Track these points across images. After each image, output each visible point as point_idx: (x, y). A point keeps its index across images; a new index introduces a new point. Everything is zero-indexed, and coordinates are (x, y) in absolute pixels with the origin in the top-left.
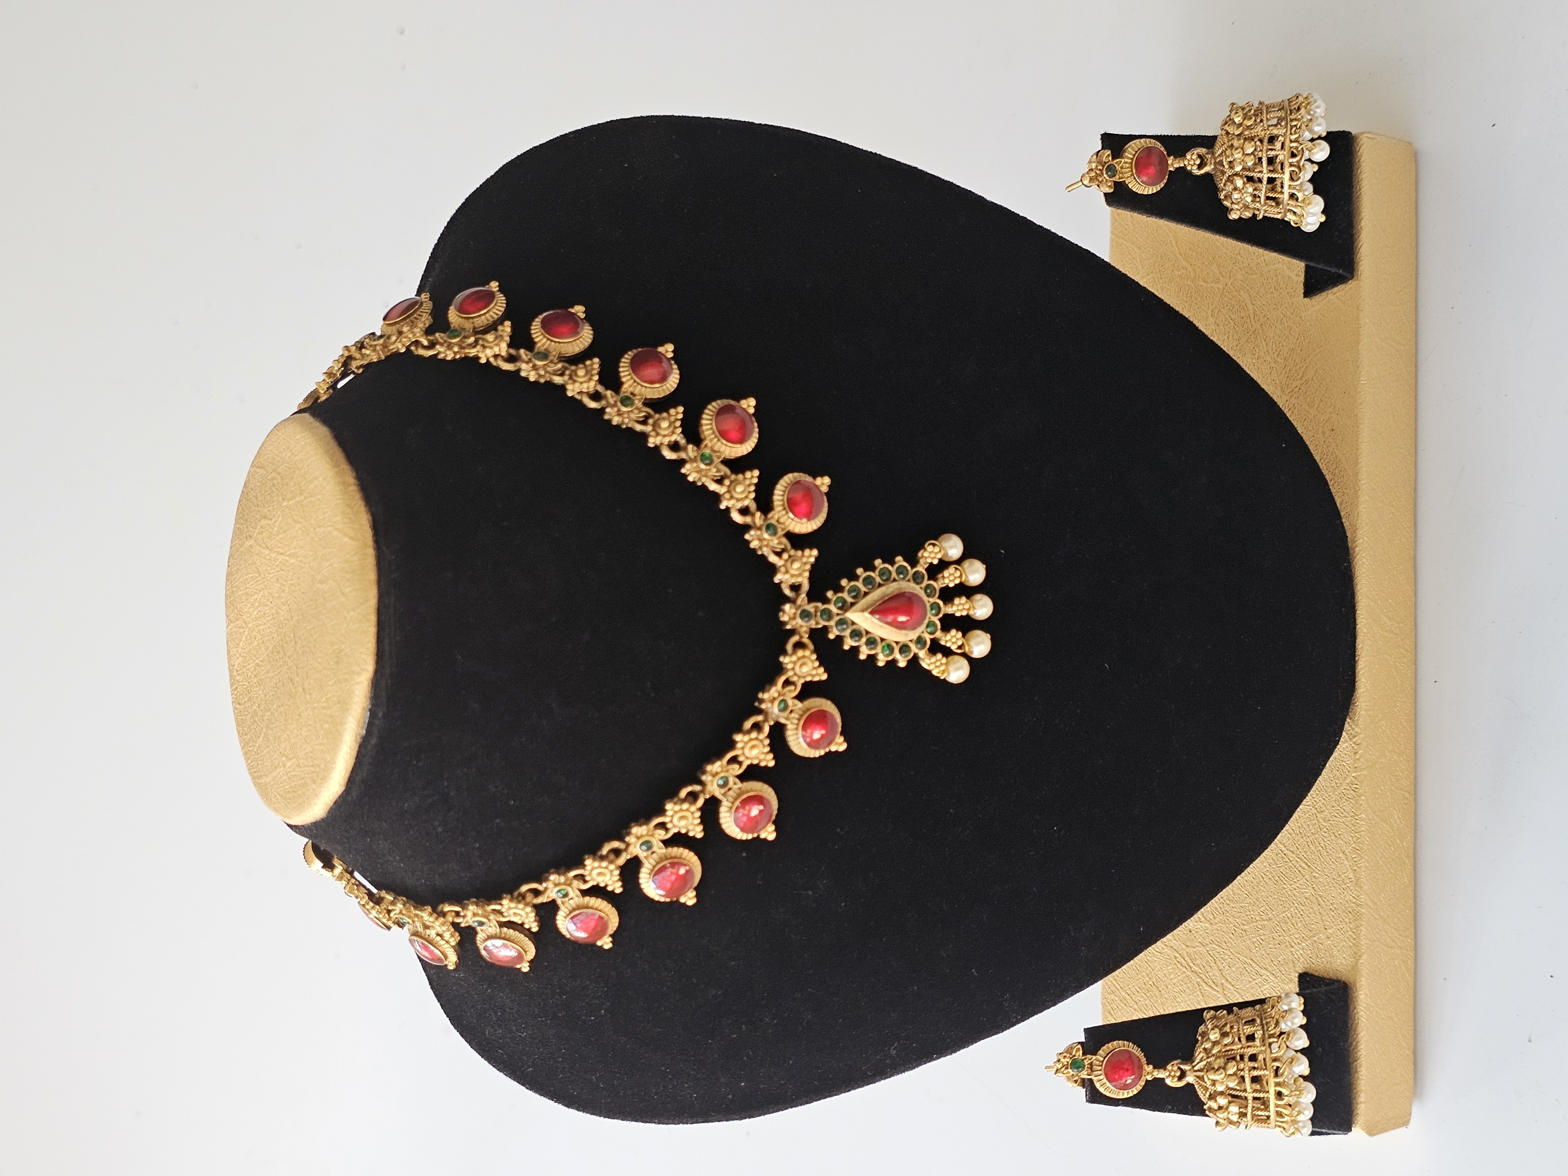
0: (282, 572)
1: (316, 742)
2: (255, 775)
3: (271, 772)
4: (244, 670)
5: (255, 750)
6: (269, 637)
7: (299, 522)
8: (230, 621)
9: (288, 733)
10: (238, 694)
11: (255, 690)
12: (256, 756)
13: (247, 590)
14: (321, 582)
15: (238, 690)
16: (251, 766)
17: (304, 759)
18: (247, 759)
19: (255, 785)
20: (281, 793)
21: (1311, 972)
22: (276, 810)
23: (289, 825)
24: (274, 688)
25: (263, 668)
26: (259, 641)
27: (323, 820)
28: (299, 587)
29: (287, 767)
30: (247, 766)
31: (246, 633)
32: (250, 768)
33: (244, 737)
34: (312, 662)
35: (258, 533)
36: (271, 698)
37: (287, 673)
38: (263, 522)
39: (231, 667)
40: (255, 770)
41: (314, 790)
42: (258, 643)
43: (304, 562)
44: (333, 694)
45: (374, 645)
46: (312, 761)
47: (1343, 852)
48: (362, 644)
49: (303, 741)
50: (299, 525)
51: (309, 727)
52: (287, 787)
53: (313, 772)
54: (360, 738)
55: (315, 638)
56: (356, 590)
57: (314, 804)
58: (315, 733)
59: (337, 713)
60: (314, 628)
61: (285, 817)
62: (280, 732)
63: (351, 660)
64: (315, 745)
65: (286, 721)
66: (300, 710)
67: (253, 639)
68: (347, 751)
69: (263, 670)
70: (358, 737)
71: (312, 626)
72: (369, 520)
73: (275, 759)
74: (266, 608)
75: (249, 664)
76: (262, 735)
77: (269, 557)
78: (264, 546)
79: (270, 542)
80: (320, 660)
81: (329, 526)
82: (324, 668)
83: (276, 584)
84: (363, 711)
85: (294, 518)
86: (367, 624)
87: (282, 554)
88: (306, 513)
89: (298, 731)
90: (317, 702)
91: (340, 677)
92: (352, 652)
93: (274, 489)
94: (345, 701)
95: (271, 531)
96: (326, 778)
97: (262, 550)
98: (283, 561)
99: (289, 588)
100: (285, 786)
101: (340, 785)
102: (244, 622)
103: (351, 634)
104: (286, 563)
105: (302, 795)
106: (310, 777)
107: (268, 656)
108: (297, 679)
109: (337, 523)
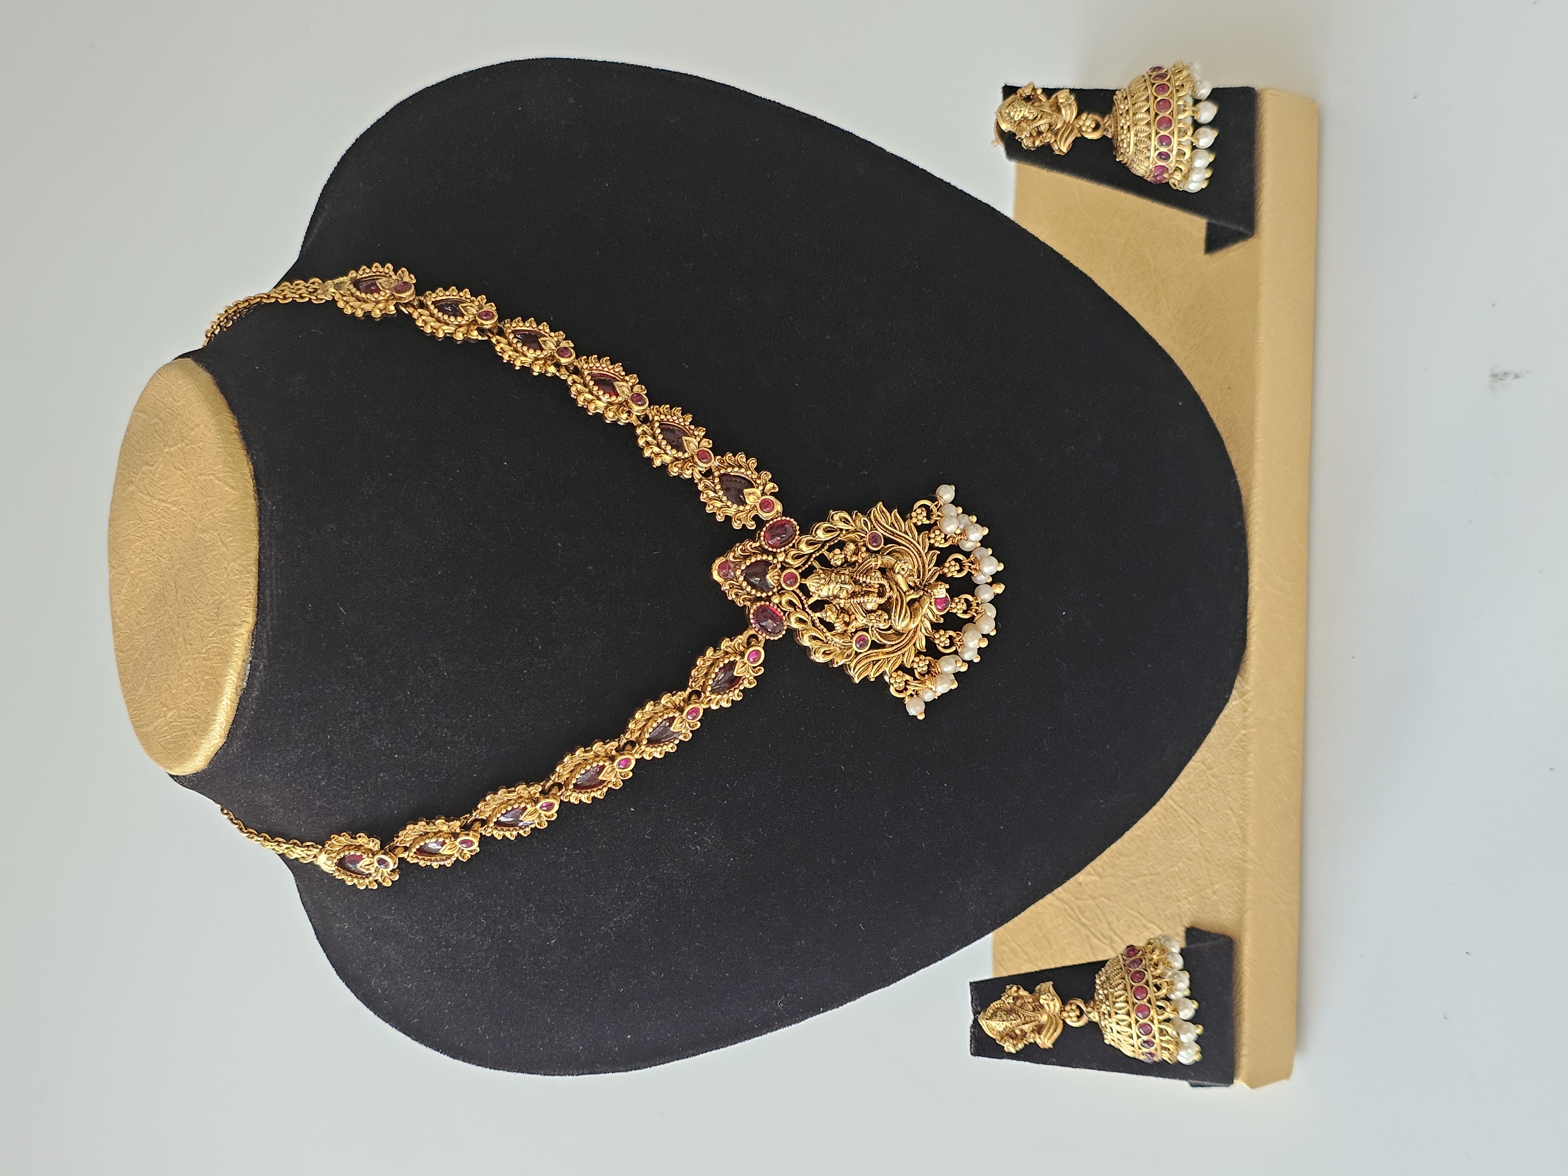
0: (163, 519)
1: (197, 694)
2: (138, 724)
3: (152, 722)
4: (127, 618)
5: (137, 699)
6: (151, 585)
7: (181, 470)
8: (112, 567)
9: (169, 682)
10: (121, 641)
11: (138, 638)
12: (138, 705)
13: (129, 537)
14: (202, 531)
15: (121, 638)
16: (134, 715)
17: (184, 710)
18: (129, 707)
19: (137, 734)
20: (162, 744)
21: (1198, 926)
22: (157, 761)
23: (171, 776)
24: (155, 637)
25: (145, 616)
26: (141, 589)
27: (204, 771)
28: (180, 535)
29: (168, 717)
30: (130, 714)
31: (129, 580)
32: (132, 717)
33: (127, 685)
34: (192, 612)
35: (140, 480)
36: (153, 646)
37: (169, 622)
38: (145, 468)
39: (113, 612)
40: (137, 719)
41: (194, 741)
42: (140, 591)
43: (186, 510)
44: (214, 645)
45: (254, 597)
46: (193, 713)
47: (1231, 809)
48: (243, 596)
49: (184, 692)
50: (180, 473)
51: (189, 678)
52: (168, 737)
53: (193, 724)
54: (241, 690)
55: (195, 588)
56: (237, 541)
57: (195, 755)
58: (195, 684)
59: (217, 665)
60: (195, 577)
61: (167, 767)
62: (160, 681)
63: (231, 612)
64: (195, 696)
65: (166, 671)
66: (181, 660)
67: (135, 587)
68: (227, 703)
69: (145, 618)
70: (239, 689)
71: (193, 576)
72: (250, 470)
73: (156, 709)
74: (148, 555)
75: (131, 612)
76: (144, 684)
77: (150, 504)
78: (146, 493)
79: (151, 488)
80: (200, 610)
81: (211, 474)
82: (205, 618)
83: (158, 532)
84: (244, 664)
85: (176, 465)
86: (248, 575)
87: (163, 501)
88: (187, 461)
89: (179, 681)
90: (197, 653)
91: (220, 628)
92: (233, 603)
93: (156, 435)
94: (226, 653)
95: (153, 477)
96: (206, 730)
97: (144, 496)
98: (165, 509)
99: (170, 536)
100: (166, 736)
101: (221, 736)
102: (126, 569)
103: (231, 584)
104: (167, 510)
105: (183, 746)
106: (191, 728)
107: (150, 604)
108: (178, 629)
109: (218, 472)
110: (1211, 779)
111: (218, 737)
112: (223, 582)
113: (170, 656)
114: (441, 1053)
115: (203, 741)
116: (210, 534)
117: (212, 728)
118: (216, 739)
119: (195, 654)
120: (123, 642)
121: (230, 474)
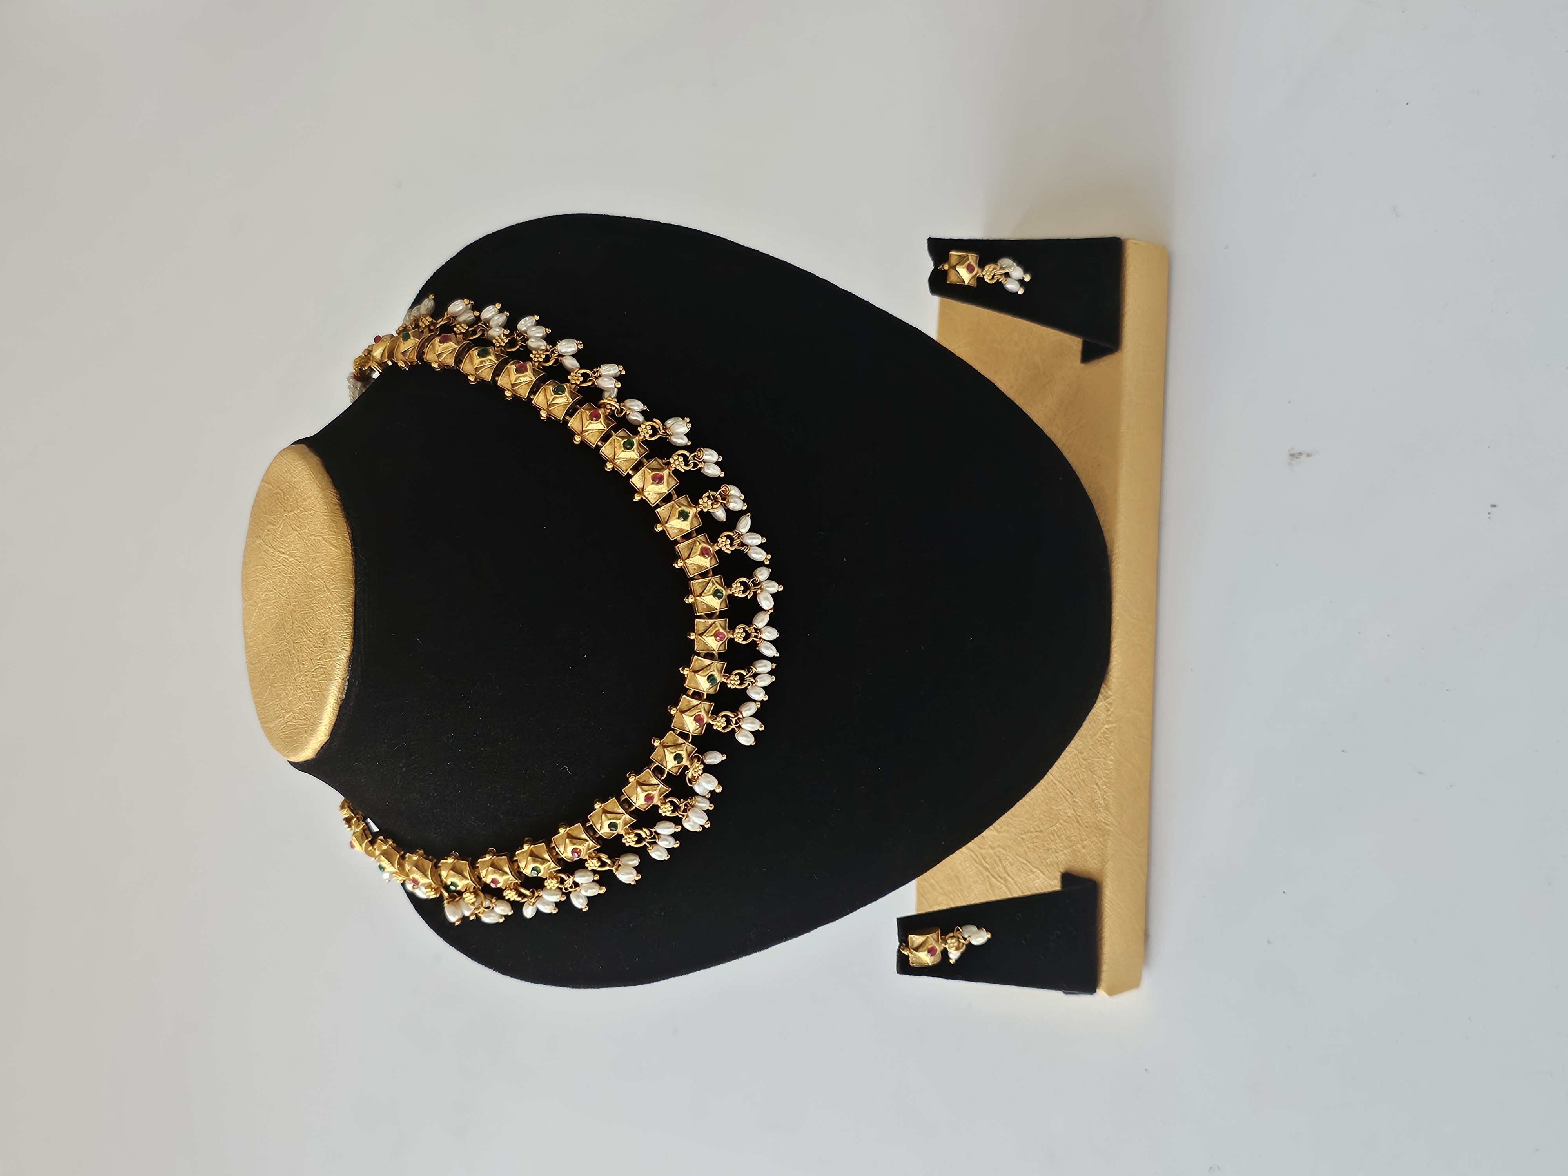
0: (283, 567)
1: (307, 702)
2: (263, 720)
3: (274, 720)
4: (255, 638)
5: (263, 701)
6: (274, 616)
7: (297, 530)
8: (245, 600)
9: (286, 692)
10: (251, 656)
11: (264, 654)
12: (264, 706)
13: (257, 578)
14: (312, 578)
15: (251, 653)
16: (260, 713)
17: (298, 713)
18: (257, 707)
19: (263, 729)
20: (281, 737)
21: (1070, 872)
22: (278, 750)
23: (289, 762)
24: (277, 655)
26: (266, 618)
27: (313, 759)
28: (296, 580)
29: (286, 718)
30: (257, 713)
31: (257, 610)
32: (259, 714)
33: (255, 690)
34: (304, 640)
35: (266, 535)
36: (275, 663)
37: (287, 645)
38: (269, 527)
39: (245, 634)
40: (263, 716)
41: (305, 737)
42: (266, 619)
43: (300, 561)
44: (320, 666)
45: (351, 631)
46: (304, 716)
47: (1097, 784)
48: (342, 630)
49: (298, 700)
50: (296, 532)
51: (302, 689)
52: (286, 733)
53: (305, 724)
54: (341, 701)
55: (307, 621)
56: (338, 588)
57: (306, 748)
58: (307, 695)
59: (323, 681)
60: (307, 613)
61: (285, 756)
62: (280, 690)
63: (334, 641)
64: (306, 704)
65: (285, 683)
66: (296, 676)
67: (262, 616)
68: (330, 710)
69: (269, 640)
70: (339, 701)
71: (305, 612)
72: (349, 533)
73: (276, 711)
74: (271, 593)
75: (259, 634)
76: (268, 691)
77: (273, 554)
78: (270, 545)
79: (274, 542)
80: (310, 639)
81: (319, 535)
82: (314, 645)
83: (279, 576)
84: (343, 681)
85: (293, 527)
86: (347, 614)
87: (283, 553)
88: (301, 524)
89: (294, 691)
90: (308, 671)
91: (325, 653)
92: (335, 635)
93: (278, 501)
94: (330, 673)
95: (275, 534)
96: (315, 730)
97: (268, 548)
98: (284, 559)
99: (288, 580)
100: (284, 732)
101: (326, 735)
102: (255, 602)
103: (334, 621)
104: (286, 560)
105: (297, 740)
106: (303, 728)
107: (272, 629)
108: (294, 652)
109: (325, 534)
110: (1082, 761)
111: (324, 735)
112: (327, 619)
113: (288, 671)
115: (312, 738)
116: (318, 582)
117: (318, 729)
118: (322, 737)
119: (306, 672)
120: (253, 657)
121: (334, 536)
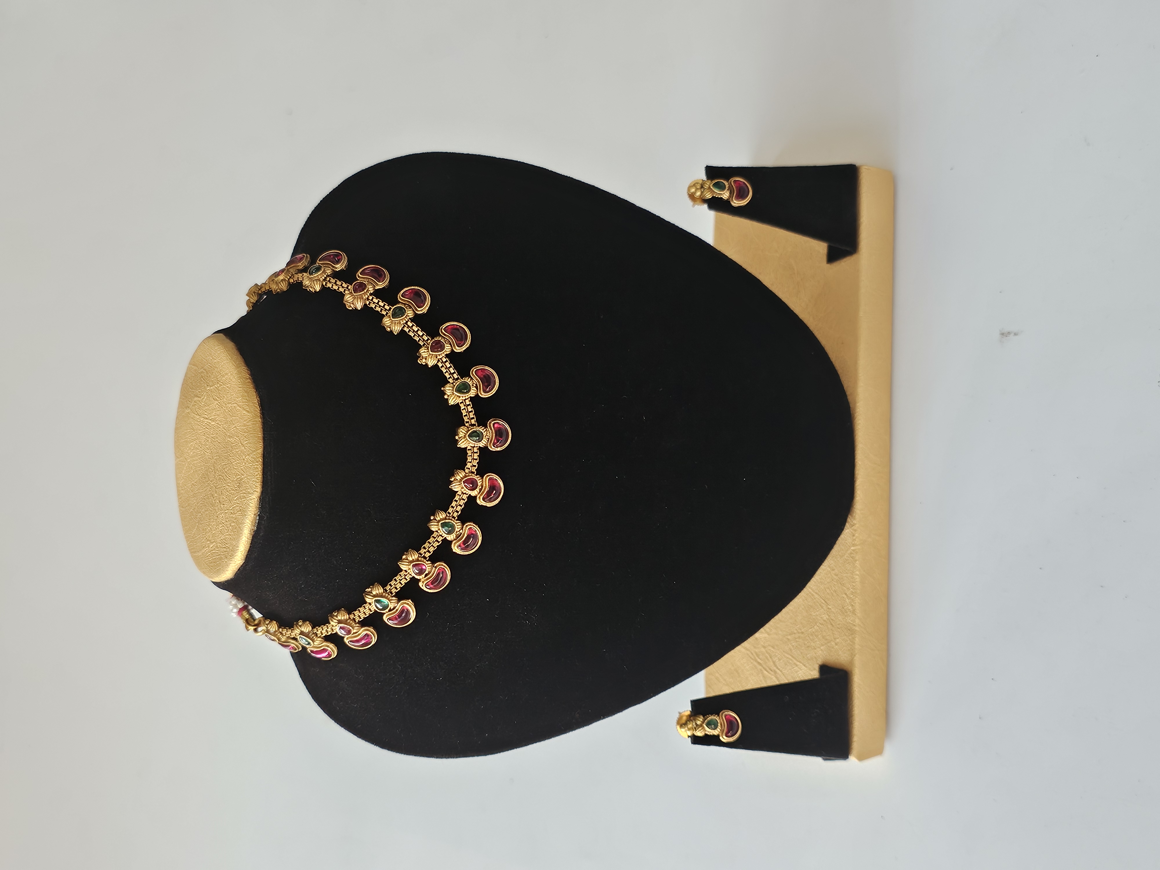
0: (207, 429)
1: (227, 534)
2: (193, 551)
3: (201, 550)
4: (186, 487)
5: (192, 536)
6: (200, 468)
7: (217, 400)
8: (177, 457)
9: (211, 527)
10: (182, 501)
11: (192, 499)
12: (193, 540)
13: (186, 440)
14: (230, 437)
15: (182, 499)
16: (190, 545)
17: (220, 543)
18: (187, 541)
19: (192, 557)
20: (207, 563)
21: (826, 664)
22: (204, 573)
23: (213, 582)
24: (203, 499)
25: (197, 487)
26: (194, 470)
27: (232, 580)
28: (217, 439)
29: (210, 547)
30: (188, 545)
31: (186, 465)
33: (186, 528)
34: (224, 485)
35: (193, 406)
36: (201, 505)
37: (210, 490)
38: (196, 399)
39: (178, 484)
40: (192, 547)
41: (226, 562)
42: (193, 471)
43: (220, 424)
44: (237, 505)
45: (261, 477)
46: (225, 545)
47: (846, 594)
48: (254, 476)
49: (220, 532)
50: (217, 402)
51: (223, 524)
52: (211, 559)
53: (225, 551)
55: (226, 471)
56: (250, 443)
57: (226, 570)
58: (226, 528)
59: (239, 517)
60: (226, 464)
61: (210, 577)
62: (206, 526)
63: (247, 485)
64: (226, 535)
65: (209, 520)
66: (218, 514)
67: (191, 469)
68: (245, 539)
69: (197, 488)
70: (252, 532)
71: (224, 463)
72: (258, 400)
73: (203, 542)
74: (198, 451)
75: (188, 484)
76: (196, 527)
77: (199, 420)
78: (196, 413)
79: (199, 411)
80: (229, 484)
81: (235, 403)
82: (232, 489)
83: (203, 437)
84: (255, 516)
85: (214, 397)
86: (257, 464)
87: (207, 418)
88: (220, 395)
89: (216, 526)
90: (228, 510)
91: (241, 495)
92: (248, 480)
93: (202, 379)
94: (244, 510)
95: (201, 404)
96: (233, 556)
97: (195, 415)
98: (208, 423)
99: (211, 439)
100: (209, 559)
101: (242, 559)
102: (185, 458)
103: (247, 469)
104: (209, 424)
105: (219, 564)
106: (224, 554)
107: (199, 479)
108: (216, 495)
109: (239, 402)
110: (834, 576)
111: (240, 559)
112: (242, 468)
114: (375, 745)
115: (231, 562)
116: (234, 439)
117: (236, 554)
118: (239, 561)
119: (226, 510)
120: (184, 502)
121: (246, 403)
